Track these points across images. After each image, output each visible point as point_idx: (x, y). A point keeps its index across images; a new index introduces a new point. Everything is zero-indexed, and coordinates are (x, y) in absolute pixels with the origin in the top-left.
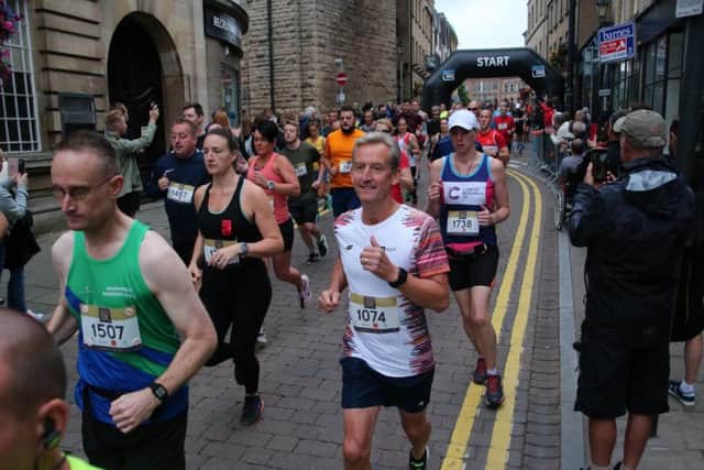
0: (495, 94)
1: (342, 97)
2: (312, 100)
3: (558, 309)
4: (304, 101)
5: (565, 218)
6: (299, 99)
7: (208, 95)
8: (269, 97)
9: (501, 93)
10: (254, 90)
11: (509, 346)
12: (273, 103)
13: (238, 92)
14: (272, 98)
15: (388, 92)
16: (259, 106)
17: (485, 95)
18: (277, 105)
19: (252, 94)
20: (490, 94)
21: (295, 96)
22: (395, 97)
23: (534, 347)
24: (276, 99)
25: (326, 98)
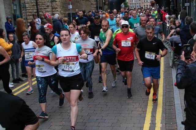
0: (140, 3)
1: (71, 7)
2: (56, 8)
3: (175, 105)
4: (53, 8)
5: (174, 62)
6: (50, 8)
7: (5, 8)
8: (35, 7)
9: (142, 3)
10: (28, 3)
11: (155, 124)
12: (37, 9)
13: (20, 5)
14: (37, 7)
15: (92, 4)
16: (31, 11)
17: (135, 4)
18: (39, 10)
19: (27, 5)
20: (137, 3)
21: (48, 6)
22: (95, 6)
23: (166, 124)
24: (39, 8)
25: (63, 7)
